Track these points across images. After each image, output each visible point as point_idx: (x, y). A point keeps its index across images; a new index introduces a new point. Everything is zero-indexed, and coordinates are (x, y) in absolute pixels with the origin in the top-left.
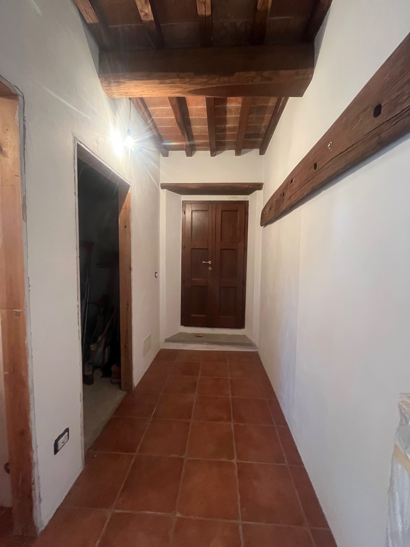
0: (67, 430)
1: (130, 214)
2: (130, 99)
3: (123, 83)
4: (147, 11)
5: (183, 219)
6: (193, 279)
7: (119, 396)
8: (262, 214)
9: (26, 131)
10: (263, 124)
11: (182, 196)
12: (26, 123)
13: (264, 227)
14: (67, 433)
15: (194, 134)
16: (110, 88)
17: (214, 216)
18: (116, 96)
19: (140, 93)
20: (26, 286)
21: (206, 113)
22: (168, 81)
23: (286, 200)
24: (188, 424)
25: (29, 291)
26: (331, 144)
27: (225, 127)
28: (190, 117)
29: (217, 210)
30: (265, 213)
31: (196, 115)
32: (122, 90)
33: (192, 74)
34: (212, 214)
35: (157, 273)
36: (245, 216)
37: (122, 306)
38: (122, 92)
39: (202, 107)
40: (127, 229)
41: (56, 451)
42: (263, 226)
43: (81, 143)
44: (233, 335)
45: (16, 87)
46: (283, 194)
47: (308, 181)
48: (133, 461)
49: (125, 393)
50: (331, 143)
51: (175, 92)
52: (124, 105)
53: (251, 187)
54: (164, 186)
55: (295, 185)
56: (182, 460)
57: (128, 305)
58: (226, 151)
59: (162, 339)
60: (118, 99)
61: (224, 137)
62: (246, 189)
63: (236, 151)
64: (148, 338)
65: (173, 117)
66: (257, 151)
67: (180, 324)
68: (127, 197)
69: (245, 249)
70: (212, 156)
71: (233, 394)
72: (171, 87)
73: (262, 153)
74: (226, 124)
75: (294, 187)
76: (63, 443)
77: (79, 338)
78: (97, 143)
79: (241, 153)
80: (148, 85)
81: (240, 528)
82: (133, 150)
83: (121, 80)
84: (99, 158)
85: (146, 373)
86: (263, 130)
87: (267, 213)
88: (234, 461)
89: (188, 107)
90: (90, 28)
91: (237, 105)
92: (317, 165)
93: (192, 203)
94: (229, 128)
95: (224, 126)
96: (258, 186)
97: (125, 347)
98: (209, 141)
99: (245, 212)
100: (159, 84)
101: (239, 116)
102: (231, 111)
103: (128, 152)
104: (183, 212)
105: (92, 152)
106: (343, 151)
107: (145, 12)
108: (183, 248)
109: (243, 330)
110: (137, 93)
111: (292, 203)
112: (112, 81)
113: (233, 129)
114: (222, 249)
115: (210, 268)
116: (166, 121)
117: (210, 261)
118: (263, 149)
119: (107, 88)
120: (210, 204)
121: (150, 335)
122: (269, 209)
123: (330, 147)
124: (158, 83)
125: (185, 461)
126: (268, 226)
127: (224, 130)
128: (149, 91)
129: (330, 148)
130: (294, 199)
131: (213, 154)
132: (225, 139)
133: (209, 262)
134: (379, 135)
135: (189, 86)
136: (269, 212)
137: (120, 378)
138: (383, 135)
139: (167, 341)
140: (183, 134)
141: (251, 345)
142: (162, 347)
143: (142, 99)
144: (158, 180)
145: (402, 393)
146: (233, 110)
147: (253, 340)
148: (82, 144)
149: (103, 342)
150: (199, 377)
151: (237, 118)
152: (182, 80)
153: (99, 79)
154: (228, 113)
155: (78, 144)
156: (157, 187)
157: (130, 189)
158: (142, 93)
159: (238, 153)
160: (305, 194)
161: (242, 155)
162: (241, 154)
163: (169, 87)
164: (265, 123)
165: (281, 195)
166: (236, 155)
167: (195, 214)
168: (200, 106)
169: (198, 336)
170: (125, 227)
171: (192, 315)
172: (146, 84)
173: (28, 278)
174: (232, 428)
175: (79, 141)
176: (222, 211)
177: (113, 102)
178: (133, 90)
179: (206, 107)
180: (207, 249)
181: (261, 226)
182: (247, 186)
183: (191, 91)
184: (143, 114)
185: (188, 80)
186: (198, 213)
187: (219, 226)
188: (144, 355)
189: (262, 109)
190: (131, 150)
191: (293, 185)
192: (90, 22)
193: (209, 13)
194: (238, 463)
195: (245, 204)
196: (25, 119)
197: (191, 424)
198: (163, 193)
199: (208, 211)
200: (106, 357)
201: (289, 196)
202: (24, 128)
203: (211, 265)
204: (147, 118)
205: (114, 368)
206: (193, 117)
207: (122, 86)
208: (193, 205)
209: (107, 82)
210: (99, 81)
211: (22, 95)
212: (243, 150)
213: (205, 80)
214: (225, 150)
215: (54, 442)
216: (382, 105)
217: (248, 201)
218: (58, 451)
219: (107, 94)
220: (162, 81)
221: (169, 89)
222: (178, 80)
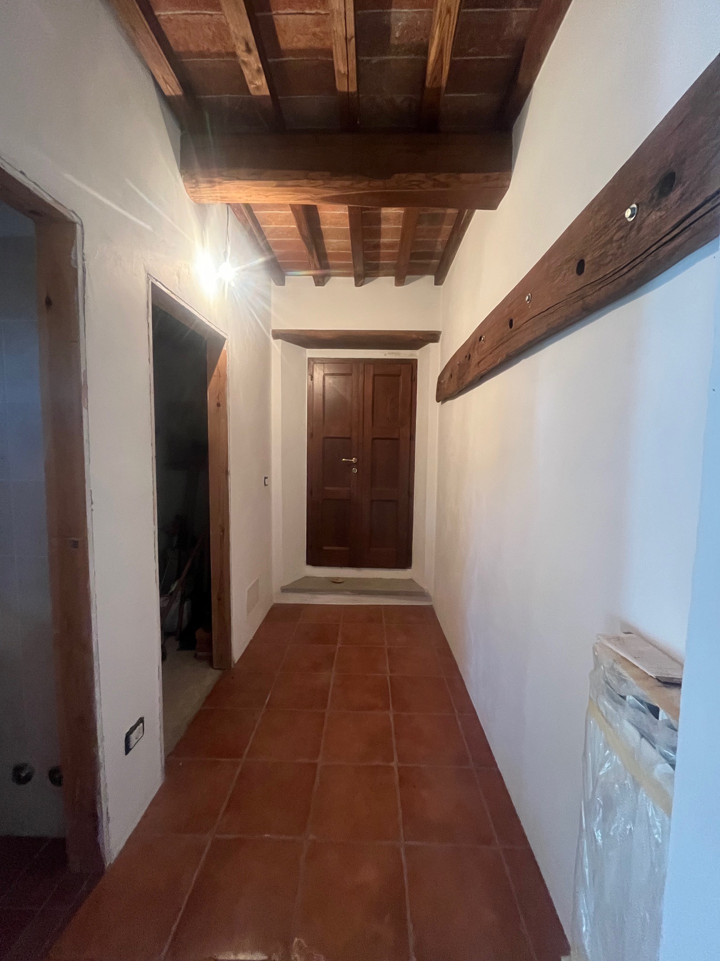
0: (141, 720)
1: (226, 385)
2: (228, 204)
3: (220, 183)
4: (258, 83)
5: (310, 388)
6: (326, 488)
7: (210, 677)
8: (439, 383)
9: (86, 276)
10: (440, 240)
11: (307, 350)
12: (86, 262)
13: (442, 404)
14: (141, 724)
15: (329, 251)
16: (198, 189)
17: (361, 384)
18: (205, 201)
19: (246, 198)
20: (88, 503)
21: (348, 220)
22: (290, 183)
23: (472, 367)
24: (323, 715)
25: (92, 510)
26: (529, 296)
27: (379, 242)
28: (322, 227)
29: (366, 375)
30: (442, 381)
31: (331, 223)
32: (216, 193)
33: (327, 174)
34: (358, 381)
35: (267, 478)
36: (412, 384)
37: (214, 533)
38: (217, 197)
39: (341, 212)
40: (221, 408)
41: (128, 750)
42: (440, 402)
43: (157, 280)
44: (392, 579)
45: (73, 212)
46: (468, 356)
47: (502, 344)
48: (239, 770)
49: (219, 672)
50: (530, 294)
51: (302, 198)
52: (217, 213)
53: (421, 337)
54: (277, 335)
55: (486, 346)
56: (314, 766)
57: (223, 531)
58: (379, 278)
59: (276, 585)
60: (209, 204)
61: (378, 257)
62: (414, 340)
63: (396, 279)
64: (253, 585)
65: (293, 226)
66: (431, 278)
67: (306, 564)
68: (220, 358)
69: (412, 438)
70: (356, 285)
71: (391, 671)
72: (296, 191)
73: (439, 281)
74: (380, 237)
75: (484, 348)
76: (136, 738)
77: (156, 581)
78: (179, 278)
79: (404, 281)
80: (259, 188)
81: (402, 850)
82: (233, 284)
83: (217, 179)
84: (181, 301)
85: (251, 642)
86: (439, 248)
87: (447, 382)
88: (394, 764)
89: (319, 212)
90: (168, 102)
91: (398, 211)
92: (514, 323)
93: (323, 361)
94: (384, 244)
95: (376, 240)
96: (433, 337)
97: (219, 599)
98: (352, 262)
99: (412, 377)
100: (275, 187)
101: (401, 227)
102: (388, 220)
103: (224, 288)
104: (310, 377)
105: (172, 293)
106: (543, 311)
107: (256, 85)
108: (311, 436)
109: (409, 570)
110: (240, 198)
111: (482, 372)
112: (201, 179)
113: (391, 246)
114: (373, 439)
115: (355, 470)
116: (283, 232)
117: (354, 458)
118: (440, 275)
119: (193, 190)
120: (354, 365)
121: (258, 581)
122: (448, 376)
123: (528, 300)
124: (274, 185)
125: (319, 767)
126: (448, 402)
127: (377, 246)
128: (259, 196)
129: (528, 302)
130: (484, 366)
131: (357, 284)
132: (379, 261)
133: (354, 460)
134: (583, 298)
135: (322, 190)
136: (449, 380)
137: (211, 650)
138: (588, 300)
139: (285, 590)
140: (311, 252)
141: (422, 594)
142: (275, 601)
143: (248, 207)
144: (267, 326)
145: (598, 634)
146: (391, 218)
147: (425, 587)
148: (158, 283)
149: (179, 593)
150: (339, 645)
151: (397, 229)
152: (312, 181)
153: (181, 176)
154: (383, 222)
155: (152, 284)
156: (267, 334)
157: (225, 345)
158: (249, 199)
159: (400, 281)
160: (498, 362)
161: (407, 284)
162: (405, 283)
163: (292, 191)
164: (442, 238)
165: (466, 357)
166: (396, 285)
167: (329, 380)
168: (339, 211)
169: (335, 581)
170: (218, 405)
171: (325, 548)
172: (255, 185)
173: (91, 490)
174: (391, 719)
175: (154, 278)
176: (374, 375)
177: (202, 209)
178: (234, 194)
179: (348, 213)
180: (350, 438)
181: (438, 401)
182: (414, 336)
183: (324, 198)
184: (246, 220)
185: (321, 182)
186: (335, 378)
187: (369, 402)
188: (249, 611)
189: (437, 219)
190: (229, 285)
191: (482, 345)
192: (170, 94)
193: (353, 89)
194: (399, 769)
195: (412, 365)
196: (85, 257)
197: (326, 715)
198: (277, 345)
199: (351, 374)
200: (185, 616)
201: (477, 361)
202: (83, 271)
203: (356, 465)
204: (252, 227)
205: (200, 634)
206: (327, 227)
207: (217, 187)
208: (325, 364)
209: (194, 181)
210: (180, 180)
211: (80, 223)
212: (408, 277)
213: (347, 183)
214: (378, 276)
215: (124, 737)
216: (586, 261)
217: (416, 360)
218: (131, 749)
219: (192, 198)
220: (281, 183)
221: (290, 194)
222: (305, 181)
